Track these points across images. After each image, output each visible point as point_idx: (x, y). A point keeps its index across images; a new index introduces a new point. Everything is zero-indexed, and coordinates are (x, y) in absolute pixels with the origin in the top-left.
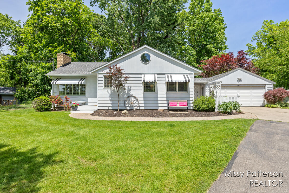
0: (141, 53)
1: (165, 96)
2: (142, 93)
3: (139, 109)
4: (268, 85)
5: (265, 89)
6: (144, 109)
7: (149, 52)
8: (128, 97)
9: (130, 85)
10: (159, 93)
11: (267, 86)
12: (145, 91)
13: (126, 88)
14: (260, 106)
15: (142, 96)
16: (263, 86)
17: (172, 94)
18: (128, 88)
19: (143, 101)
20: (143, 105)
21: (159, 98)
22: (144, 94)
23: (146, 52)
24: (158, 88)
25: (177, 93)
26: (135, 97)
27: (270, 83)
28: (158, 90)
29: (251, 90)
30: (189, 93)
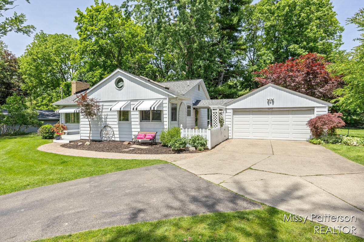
0: (115, 78)
1: (139, 126)
2: (116, 123)
3: (114, 140)
4: (318, 107)
5: (314, 114)
6: (119, 140)
7: (122, 76)
8: (105, 127)
9: (106, 114)
10: (133, 123)
11: (316, 109)
12: (120, 120)
13: (103, 117)
14: (305, 139)
15: (117, 126)
16: (311, 110)
17: (146, 124)
18: (105, 117)
19: (118, 132)
20: (118, 136)
21: (132, 129)
22: (119, 124)
23: (119, 77)
24: (132, 116)
25: (151, 122)
26: (110, 127)
27: (322, 104)
28: (132, 120)
29: (291, 116)
30: (163, 123)
